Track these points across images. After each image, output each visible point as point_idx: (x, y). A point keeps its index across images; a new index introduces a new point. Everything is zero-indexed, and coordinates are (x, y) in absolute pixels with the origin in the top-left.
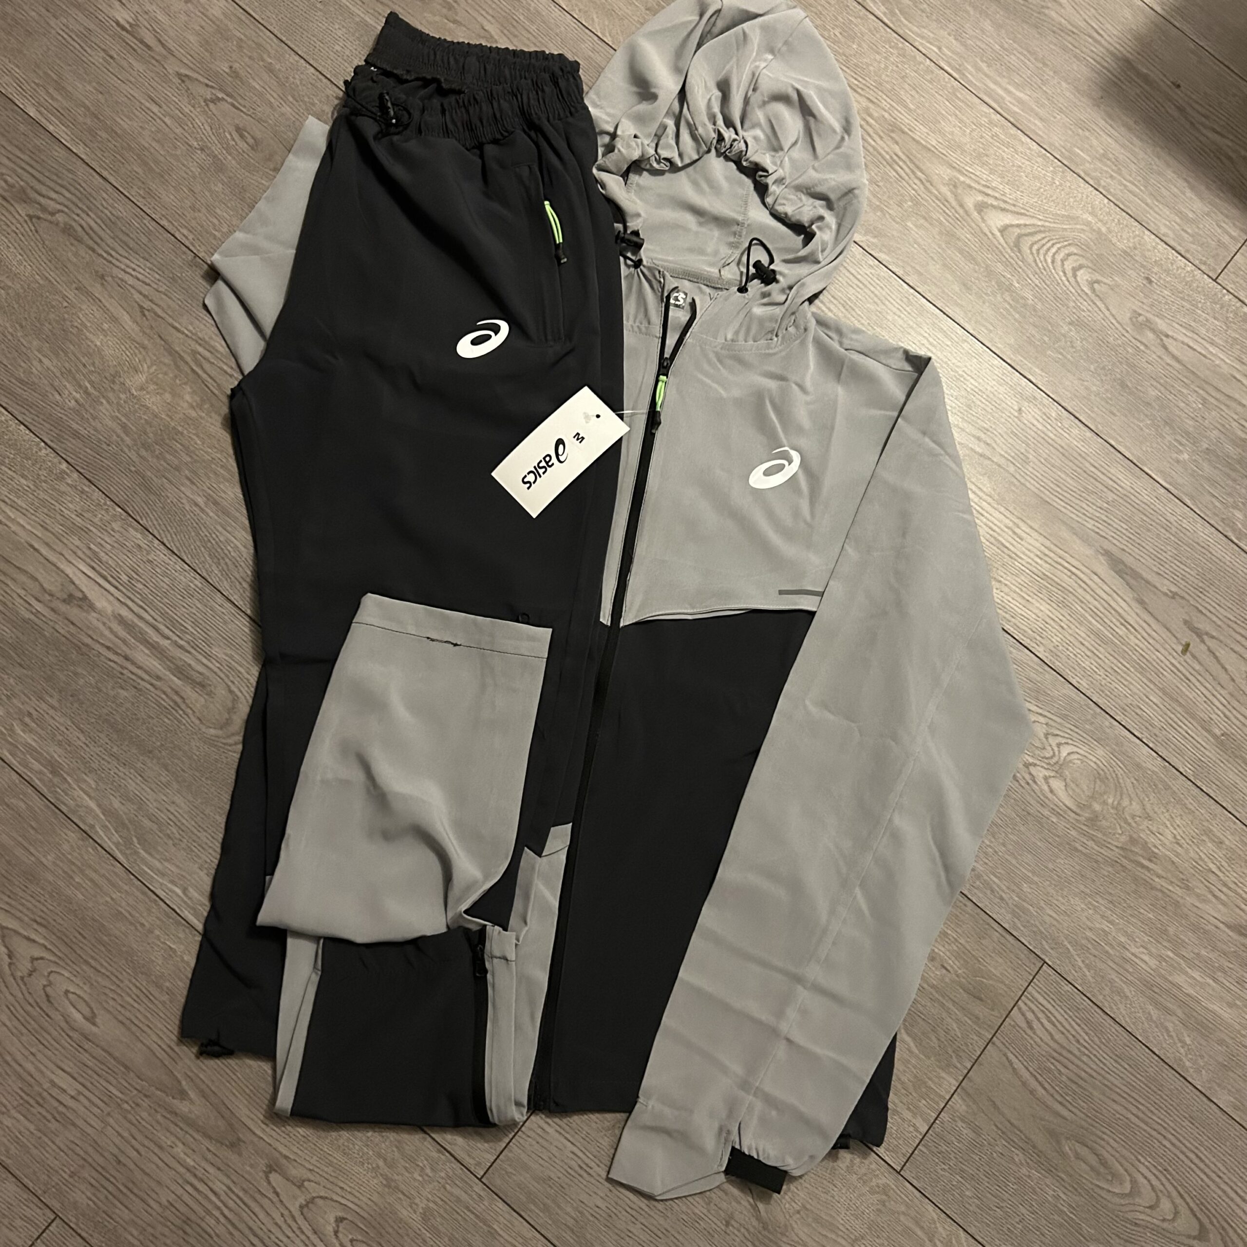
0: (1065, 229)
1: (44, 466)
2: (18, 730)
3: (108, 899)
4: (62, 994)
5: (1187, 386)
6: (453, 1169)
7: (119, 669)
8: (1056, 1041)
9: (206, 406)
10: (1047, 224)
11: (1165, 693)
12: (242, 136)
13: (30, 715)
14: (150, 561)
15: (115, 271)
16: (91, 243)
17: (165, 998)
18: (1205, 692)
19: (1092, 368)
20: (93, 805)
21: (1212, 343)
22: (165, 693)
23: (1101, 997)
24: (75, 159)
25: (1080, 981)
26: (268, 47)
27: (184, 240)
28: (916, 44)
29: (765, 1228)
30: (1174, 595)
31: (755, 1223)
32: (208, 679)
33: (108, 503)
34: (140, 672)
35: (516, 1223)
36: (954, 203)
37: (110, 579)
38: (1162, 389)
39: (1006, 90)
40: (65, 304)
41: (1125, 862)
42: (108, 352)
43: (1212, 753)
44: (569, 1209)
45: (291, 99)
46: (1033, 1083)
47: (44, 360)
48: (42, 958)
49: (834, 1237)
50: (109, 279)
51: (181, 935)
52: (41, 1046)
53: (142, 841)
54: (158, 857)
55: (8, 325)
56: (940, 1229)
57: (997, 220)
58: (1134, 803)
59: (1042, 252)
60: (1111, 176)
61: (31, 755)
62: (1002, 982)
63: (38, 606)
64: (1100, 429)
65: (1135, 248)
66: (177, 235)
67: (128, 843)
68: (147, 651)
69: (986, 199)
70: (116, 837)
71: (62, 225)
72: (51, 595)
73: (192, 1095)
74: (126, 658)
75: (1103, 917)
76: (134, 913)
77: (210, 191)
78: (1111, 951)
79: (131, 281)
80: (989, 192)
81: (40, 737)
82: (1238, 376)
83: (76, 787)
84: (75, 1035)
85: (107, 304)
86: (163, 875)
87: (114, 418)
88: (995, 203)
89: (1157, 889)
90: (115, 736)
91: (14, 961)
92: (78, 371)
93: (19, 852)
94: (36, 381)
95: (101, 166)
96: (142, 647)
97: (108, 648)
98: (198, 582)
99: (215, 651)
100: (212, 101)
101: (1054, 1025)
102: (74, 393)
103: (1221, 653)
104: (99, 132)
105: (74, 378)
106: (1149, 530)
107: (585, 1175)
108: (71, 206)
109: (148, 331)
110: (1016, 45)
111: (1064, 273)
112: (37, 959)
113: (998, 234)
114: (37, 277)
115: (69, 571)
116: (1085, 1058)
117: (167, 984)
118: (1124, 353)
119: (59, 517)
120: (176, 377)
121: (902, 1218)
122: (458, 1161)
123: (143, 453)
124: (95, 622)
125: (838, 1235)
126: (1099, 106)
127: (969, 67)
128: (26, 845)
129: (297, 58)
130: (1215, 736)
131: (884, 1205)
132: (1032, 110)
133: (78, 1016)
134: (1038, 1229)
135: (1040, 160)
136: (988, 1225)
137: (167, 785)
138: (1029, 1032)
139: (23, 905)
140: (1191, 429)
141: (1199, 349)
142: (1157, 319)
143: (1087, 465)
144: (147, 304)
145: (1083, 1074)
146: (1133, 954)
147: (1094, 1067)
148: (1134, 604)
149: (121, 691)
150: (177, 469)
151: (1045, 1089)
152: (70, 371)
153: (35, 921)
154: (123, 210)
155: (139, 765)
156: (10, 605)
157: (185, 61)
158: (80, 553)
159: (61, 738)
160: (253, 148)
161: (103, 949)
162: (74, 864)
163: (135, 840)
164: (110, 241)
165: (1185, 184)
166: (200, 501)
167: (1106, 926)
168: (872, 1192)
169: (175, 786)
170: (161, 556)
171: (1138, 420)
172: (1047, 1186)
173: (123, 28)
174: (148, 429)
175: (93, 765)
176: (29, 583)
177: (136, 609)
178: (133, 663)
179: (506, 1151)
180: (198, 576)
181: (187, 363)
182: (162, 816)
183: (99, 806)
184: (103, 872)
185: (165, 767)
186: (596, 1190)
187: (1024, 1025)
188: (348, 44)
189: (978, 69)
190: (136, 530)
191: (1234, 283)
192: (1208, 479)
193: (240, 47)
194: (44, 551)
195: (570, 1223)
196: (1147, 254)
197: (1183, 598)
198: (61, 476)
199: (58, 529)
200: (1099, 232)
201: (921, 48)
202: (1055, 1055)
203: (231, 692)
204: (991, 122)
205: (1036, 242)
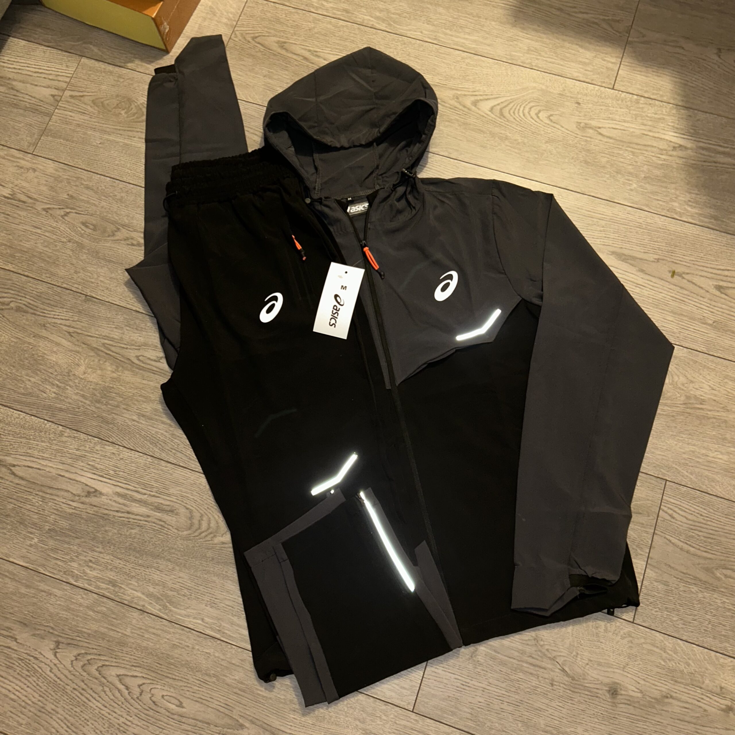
0: (523, 96)
1: (51, 432)
2: (88, 571)
3: (166, 640)
4: (160, 698)
5: (620, 149)
6: (396, 711)
7: (127, 520)
8: (690, 520)
9: (120, 368)
10: (513, 97)
11: (675, 313)
12: (87, 227)
13: (91, 561)
14: (122, 459)
15: (50, 320)
16: (32, 311)
17: (214, 679)
18: (696, 304)
19: (566, 160)
20: (140, 594)
21: (625, 121)
22: (154, 523)
23: (704, 487)
24: (8, 273)
25: (689, 483)
26: (83, 177)
27: (77, 290)
28: (408, 35)
29: (573, 679)
30: (658, 260)
31: (567, 679)
32: (173, 506)
33: (90, 437)
34: (138, 517)
35: (441, 727)
36: (461, 107)
37: (105, 476)
38: (608, 156)
39: (464, 38)
40: (31, 347)
41: (689, 410)
42: (60, 362)
43: (712, 334)
44: (466, 710)
45: (103, 198)
46: (686, 547)
47: (31, 379)
48: (144, 684)
49: (612, 670)
50: (48, 325)
51: (210, 644)
52: (161, 730)
53: (170, 602)
54: (183, 608)
55: (7, 369)
56: (667, 644)
57: (485, 106)
58: (681, 378)
59: (516, 112)
60: (537, 59)
61: (99, 581)
62: (648, 500)
63: (74, 504)
64: (583, 190)
65: (564, 90)
66: (73, 289)
67: (165, 607)
68: (137, 505)
69: (476, 98)
70: (158, 607)
71: (15, 308)
72: (79, 496)
73: (247, 725)
74: (128, 513)
75: (688, 444)
76: (181, 642)
77: (81, 260)
78: (700, 460)
79: (59, 322)
80: (477, 93)
81: (100, 570)
82: (646, 133)
83: (127, 589)
84: (175, 717)
85: (52, 338)
86: (189, 616)
87: (77, 394)
88: (481, 98)
89: (712, 418)
90: (138, 555)
91: (130, 690)
92: (50, 377)
93: (111, 633)
94: (31, 391)
95: (23, 271)
96: (134, 504)
97: (117, 511)
98: (150, 459)
99: (172, 491)
100: (65, 215)
101: (685, 512)
102: (52, 390)
103: (696, 280)
104: (16, 255)
105: (49, 382)
106: (631, 232)
107: (467, 688)
108: (16, 297)
109: (77, 343)
110: (460, 14)
111: (532, 118)
112: (141, 685)
113: (489, 113)
114: (12, 339)
115: (83, 480)
116: (709, 523)
117: (213, 672)
118: (580, 146)
119: (68, 455)
120: (99, 360)
121: (644, 646)
122: (397, 706)
123: (98, 405)
124: (105, 501)
125: (614, 668)
126: (515, 26)
127: (440, 35)
128: (113, 628)
129: (99, 176)
130: (710, 325)
131: (632, 643)
132: (482, 43)
133: (173, 707)
134: (721, 624)
135: (496, 66)
136: (692, 632)
137: (173, 569)
138: (672, 520)
139: (124, 660)
140: (632, 171)
141: (619, 128)
142: (590, 122)
143: (584, 211)
144: (71, 330)
145: (711, 532)
146: (713, 457)
147: (715, 525)
148: (639, 274)
149: (133, 531)
150: (118, 406)
151: (694, 547)
152: (46, 380)
153: (133, 666)
154: (42, 288)
155: (155, 565)
156: (60, 509)
157: (45, 201)
158: (85, 469)
159: (110, 567)
160: (94, 230)
161: (172, 667)
162: (141, 629)
163: (167, 604)
164: (41, 306)
165: (577, 47)
166: (135, 418)
167: (692, 448)
168: (623, 638)
169: (177, 568)
170: (126, 454)
171: (602, 177)
172: (716, 598)
173: (8, 198)
174: (96, 393)
175: (132, 574)
176: (66, 494)
177: (124, 486)
178: (133, 514)
179: (420, 691)
180: (149, 457)
181: (102, 351)
182: (177, 586)
183: (143, 594)
184: (158, 627)
185: (169, 560)
186: (476, 694)
187: (668, 518)
188: (122, 158)
189: (446, 34)
190: (109, 446)
191: (623, 86)
192: (653, 193)
193: (69, 183)
194: (67, 475)
195: (469, 716)
196: (571, 90)
197: (663, 260)
198: (61, 434)
199: (69, 461)
200: (542, 90)
201: (412, 36)
202: (692, 527)
203: (187, 509)
204: (463, 58)
205: (511, 109)
